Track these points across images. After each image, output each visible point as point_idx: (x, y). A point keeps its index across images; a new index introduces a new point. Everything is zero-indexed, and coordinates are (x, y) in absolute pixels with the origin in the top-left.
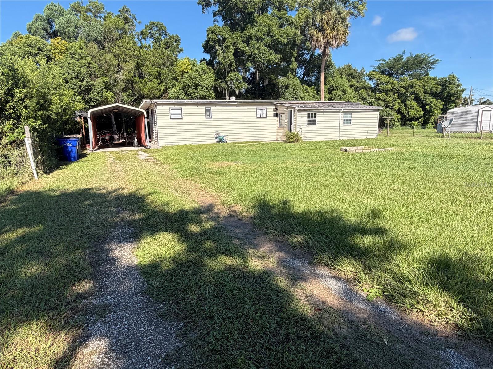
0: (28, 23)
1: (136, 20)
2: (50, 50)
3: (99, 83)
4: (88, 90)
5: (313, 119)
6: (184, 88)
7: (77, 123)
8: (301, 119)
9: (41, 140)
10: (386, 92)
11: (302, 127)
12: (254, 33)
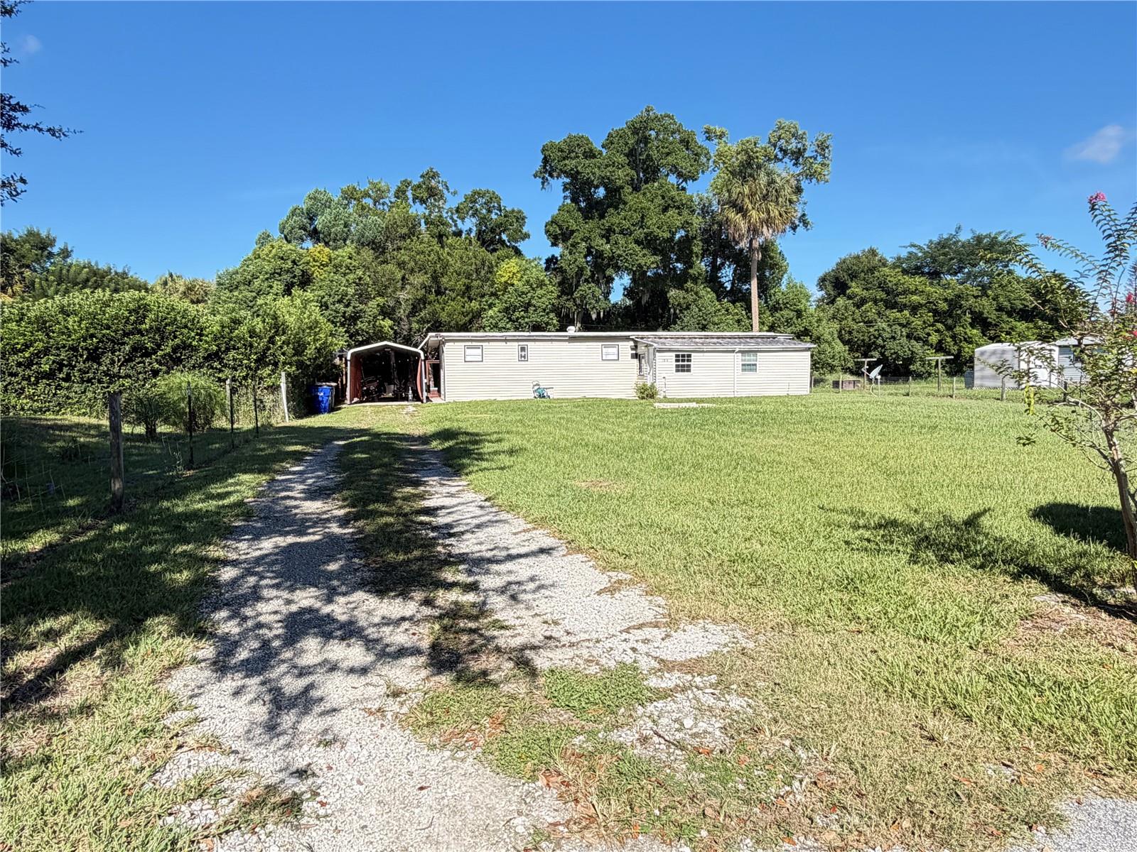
0: (281, 221)
1: (448, 189)
2: (308, 263)
3: (372, 306)
4: (354, 318)
5: (686, 363)
6: (506, 310)
7: (335, 366)
8: (666, 362)
9: (293, 386)
10: (914, 309)
11: (665, 375)
12: (617, 222)
